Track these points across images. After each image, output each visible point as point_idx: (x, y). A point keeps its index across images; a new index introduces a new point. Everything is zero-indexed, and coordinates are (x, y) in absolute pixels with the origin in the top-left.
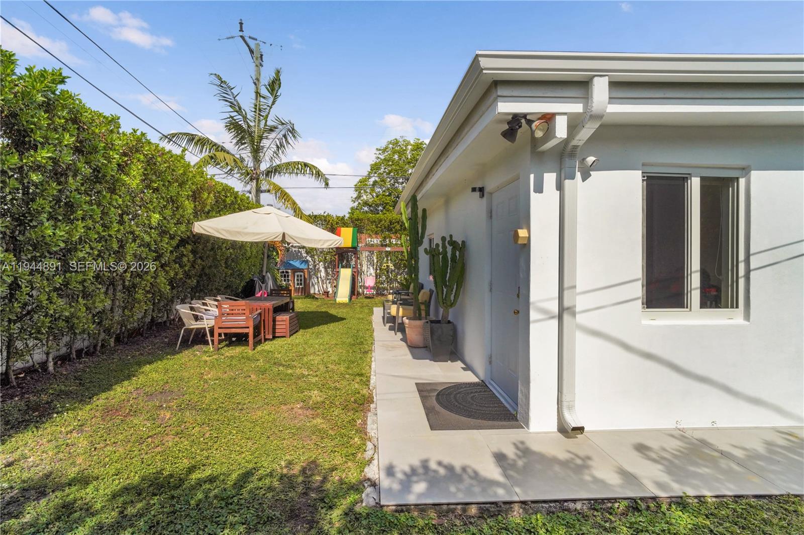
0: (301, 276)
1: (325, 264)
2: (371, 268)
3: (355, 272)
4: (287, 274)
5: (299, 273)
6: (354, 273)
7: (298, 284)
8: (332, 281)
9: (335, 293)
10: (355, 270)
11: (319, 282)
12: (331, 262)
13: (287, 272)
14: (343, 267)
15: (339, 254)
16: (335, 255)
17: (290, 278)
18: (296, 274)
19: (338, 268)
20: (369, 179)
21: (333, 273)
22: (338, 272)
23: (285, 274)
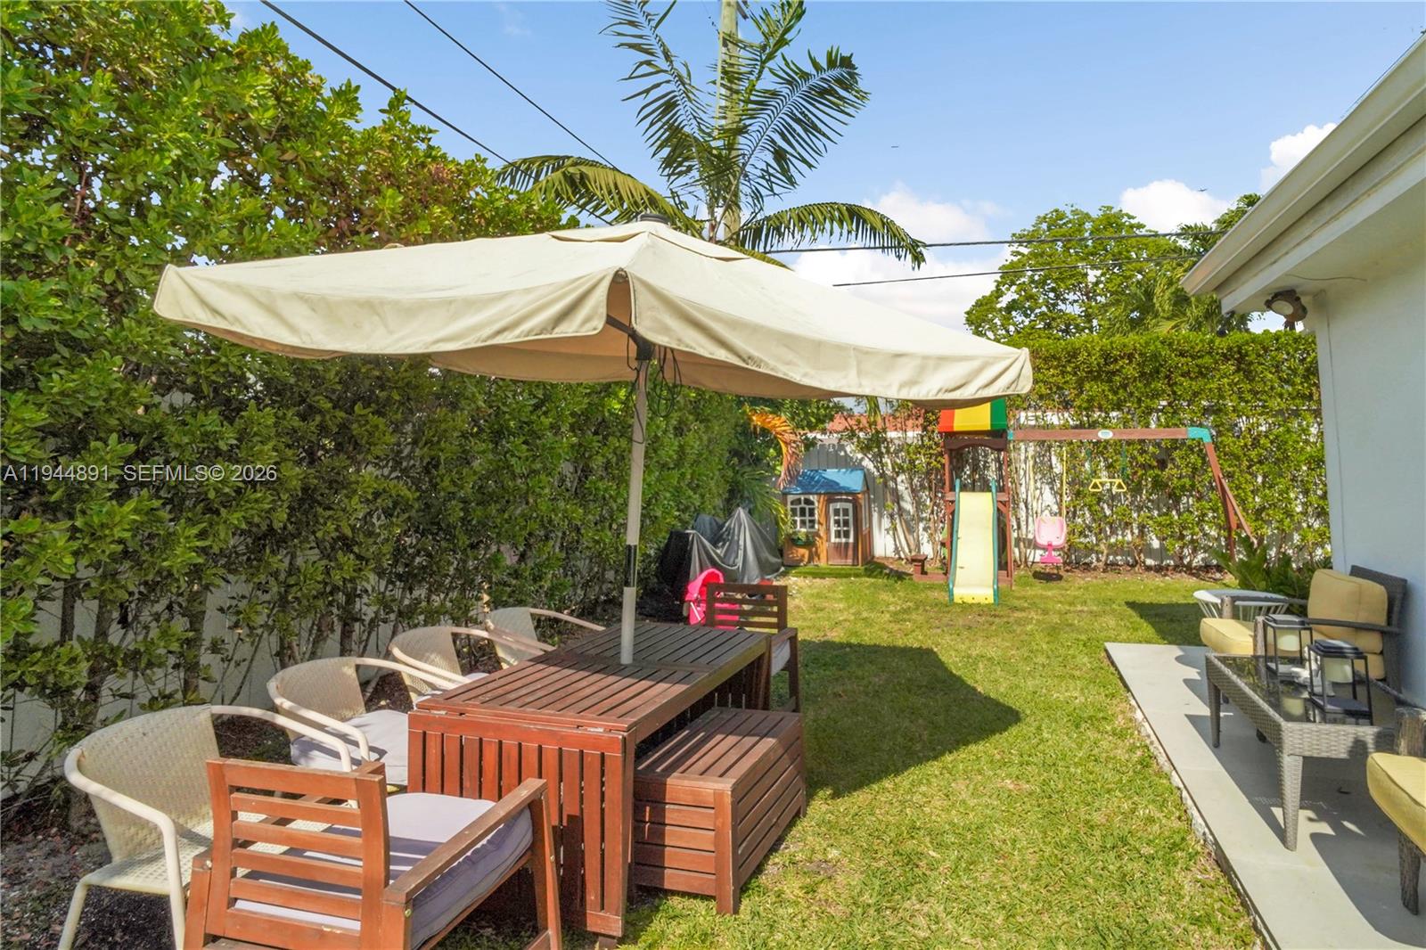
0: (846, 512)
1: (912, 480)
2: (1047, 489)
3: (1004, 503)
4: (807, 507)
5: (838, 505)
6: (1001, 507)
7: (838, 534)
8: (931, 525)
9: (947, 566)
10: (1004, 497)
11: (895, 529)
12: (928, 473)
13: (808, 502)
14: (964, 488)
15: (951, 450)
16: (941, 454)
17: (816, 517)
18: (832, 507)
19: (952, 489)
20: (997, 298)
21: (935, 504)
22: (953, 502)
23: (803, 505)
